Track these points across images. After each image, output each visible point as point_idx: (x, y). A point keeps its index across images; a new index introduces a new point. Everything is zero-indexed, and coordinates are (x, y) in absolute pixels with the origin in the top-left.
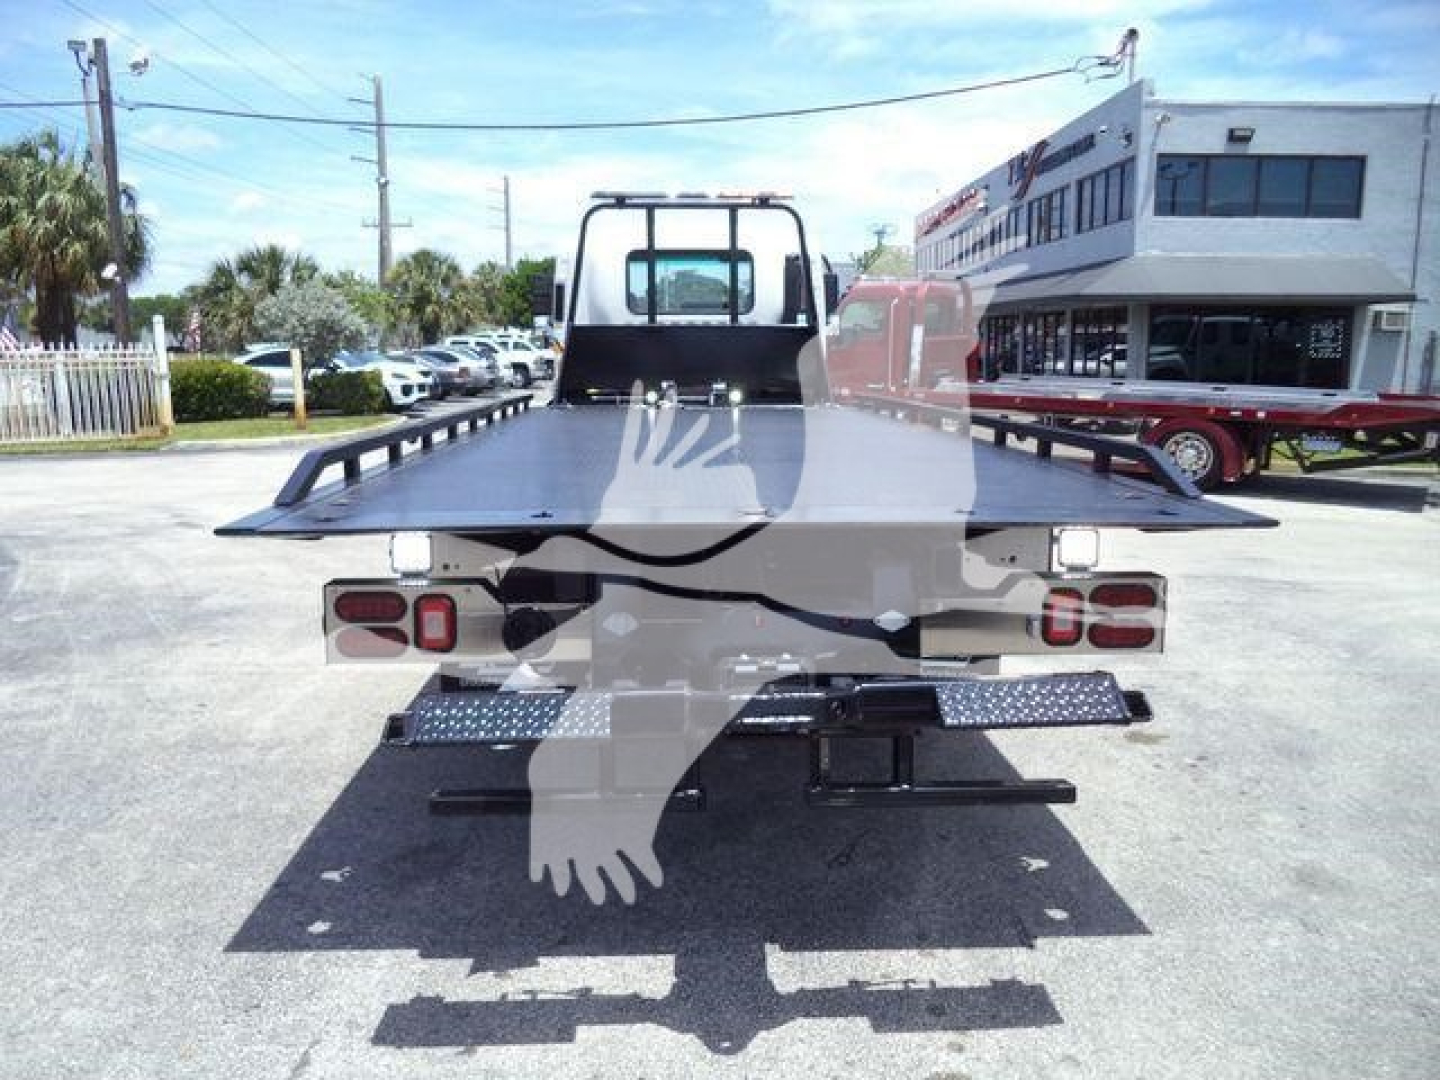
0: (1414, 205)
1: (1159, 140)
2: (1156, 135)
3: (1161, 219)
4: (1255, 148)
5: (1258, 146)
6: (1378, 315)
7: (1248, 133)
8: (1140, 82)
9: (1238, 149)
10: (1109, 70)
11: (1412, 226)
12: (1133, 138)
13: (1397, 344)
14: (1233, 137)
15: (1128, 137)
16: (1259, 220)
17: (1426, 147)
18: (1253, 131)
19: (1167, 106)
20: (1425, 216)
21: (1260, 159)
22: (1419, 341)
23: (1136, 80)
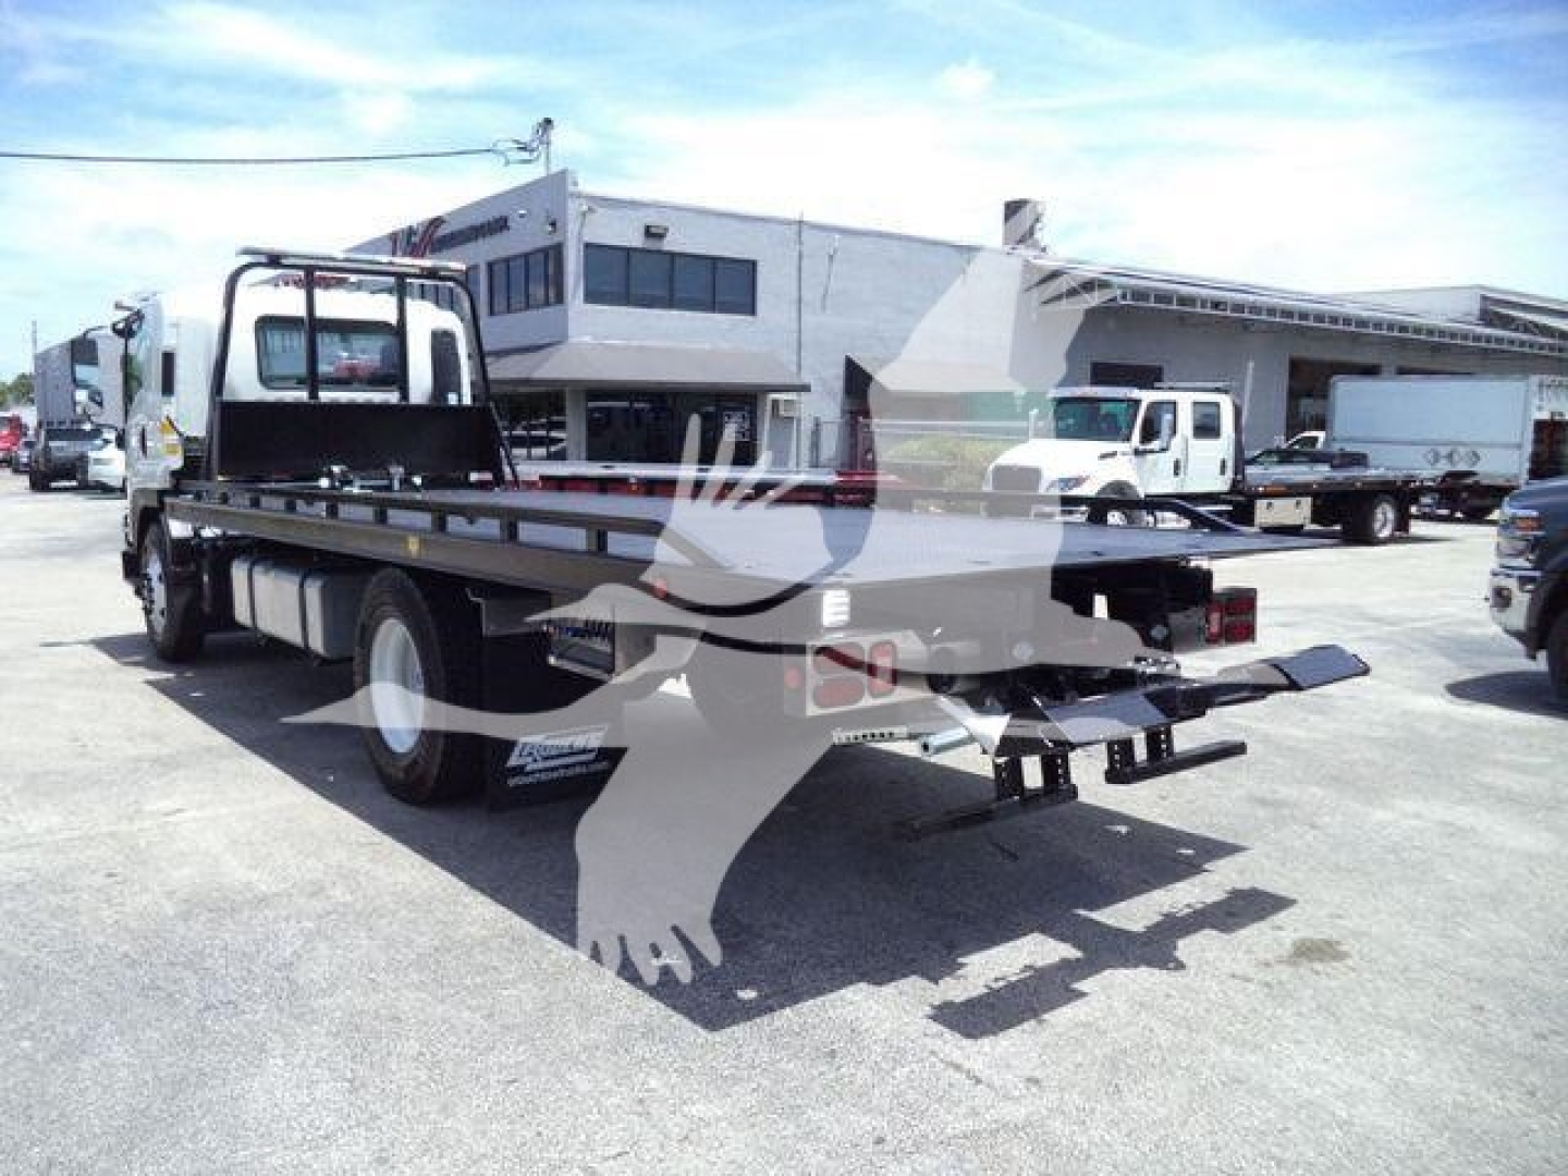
0: (794, 308)
1: (585, 231)
2: (582, 225)
3: (590, 307)
4: (669, 244)
5: (671, 244)
6: (775, 403)
7: (660, 231)
8: (563, 173)
9: (652, 245)
10: (525, 155)
11: (794, 326)
12: (558, 225)
13: (791, 428)
14: (649, 233)
15: (553, 224)
16: (675, 312)
17: (800, 256)
18: (666, 229)
19: (592, 198)
20: (804, 317)
21: (673, 255)
22: (807, 426)
23: (554, 169)
